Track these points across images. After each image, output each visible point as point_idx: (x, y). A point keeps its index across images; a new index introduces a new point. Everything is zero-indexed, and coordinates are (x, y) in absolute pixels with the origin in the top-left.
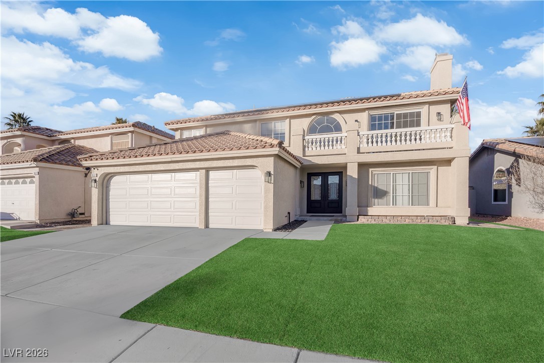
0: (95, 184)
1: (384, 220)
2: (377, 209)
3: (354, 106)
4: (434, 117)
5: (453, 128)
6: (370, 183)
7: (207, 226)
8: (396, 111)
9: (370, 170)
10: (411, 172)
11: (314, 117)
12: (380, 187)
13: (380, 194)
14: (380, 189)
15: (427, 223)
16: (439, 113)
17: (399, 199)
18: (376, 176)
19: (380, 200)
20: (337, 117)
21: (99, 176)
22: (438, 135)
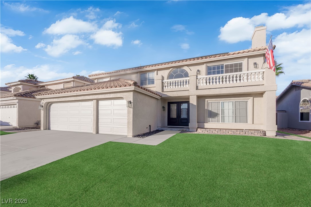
0: (42, 108)
1: (214, 132)
2: (211, 125)
3: (196, 61)
4: (251, 65)
5: (264, 72)
6: (206, 108)
7: (97, 132)
8: (225, 63)
9: (206, 100)
10: (234, 101)
11: (171, 69)
12: (213, 111)
13: (213, 115)
14: (213, 112)
15: (244, 135)
16: (255, 63)
17: (226, 119)
18: (210, 103)
19: (213, 119)
20: (186, 68)
21: (44, 104)
22: (253, 77)
